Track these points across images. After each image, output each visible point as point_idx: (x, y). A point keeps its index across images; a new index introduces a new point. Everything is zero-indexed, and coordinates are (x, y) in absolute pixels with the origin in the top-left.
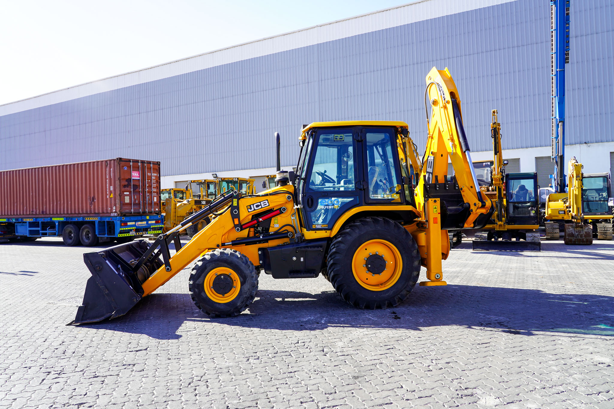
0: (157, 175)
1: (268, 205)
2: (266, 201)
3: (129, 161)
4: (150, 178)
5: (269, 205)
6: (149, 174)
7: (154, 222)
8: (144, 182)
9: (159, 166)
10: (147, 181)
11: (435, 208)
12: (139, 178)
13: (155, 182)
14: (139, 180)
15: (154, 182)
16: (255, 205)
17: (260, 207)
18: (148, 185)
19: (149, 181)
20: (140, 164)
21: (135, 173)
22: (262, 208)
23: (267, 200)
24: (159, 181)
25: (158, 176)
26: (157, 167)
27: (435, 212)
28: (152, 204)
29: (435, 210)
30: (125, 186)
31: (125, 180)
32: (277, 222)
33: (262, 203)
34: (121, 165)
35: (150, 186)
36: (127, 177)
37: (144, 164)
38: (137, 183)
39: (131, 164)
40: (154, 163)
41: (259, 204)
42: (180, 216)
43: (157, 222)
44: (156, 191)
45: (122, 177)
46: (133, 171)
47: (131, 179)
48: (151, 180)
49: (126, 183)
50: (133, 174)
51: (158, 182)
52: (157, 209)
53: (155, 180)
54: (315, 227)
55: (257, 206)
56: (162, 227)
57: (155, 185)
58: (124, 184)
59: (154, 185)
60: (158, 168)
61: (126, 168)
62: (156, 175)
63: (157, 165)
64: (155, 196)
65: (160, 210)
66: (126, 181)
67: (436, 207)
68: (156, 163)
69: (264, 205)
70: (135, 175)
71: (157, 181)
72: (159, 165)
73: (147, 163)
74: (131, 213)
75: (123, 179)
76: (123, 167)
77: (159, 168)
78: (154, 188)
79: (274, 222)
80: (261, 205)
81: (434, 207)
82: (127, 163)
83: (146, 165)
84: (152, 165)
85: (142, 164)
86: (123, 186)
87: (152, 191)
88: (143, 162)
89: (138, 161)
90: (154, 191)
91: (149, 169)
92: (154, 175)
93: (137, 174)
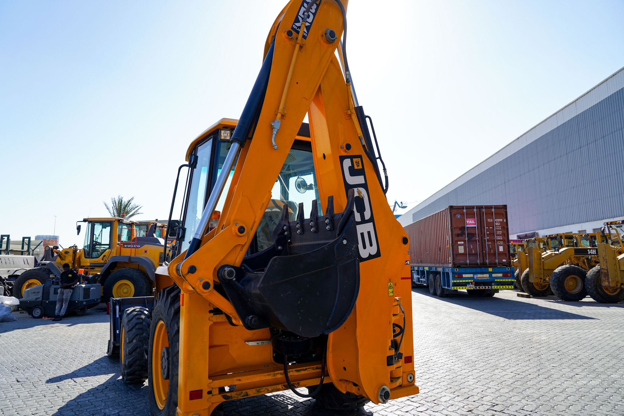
0: (503, 220)
3: (462, 208)
4: (492, 224)
6: (489, 220)
7: (500, 275)
8: (483, 229)
9: (505, 210)
10: (486, 228)
12: (475, 226)
13: (500, 229)
14: (475, 227)
18: (488, 233)
19: (491, 228)
20: (475, 210)
21: (469, 220)
24: (506, 227)
25: (505, 221)
26: (503, 211)
28: (495, 254)
30: (458, 235)
31: (459, 229)
34: (453, 213)
35: (492, 234)
36: (461, 226)
37: (481, 209)
38: (472, 231)
39: (465, 211)
40: (496, 207)
42: (548, 269)
43: (505, 275)
44: (501, 239)
45: (454, 226)
46: (466, 218)
47: (465, 227)
48: (493, 227)
49: (460, 232)
50: (468, 222)
51: (506, 229)
52: (504, 260)
56: (513, 282)
57: (501, 232)
58: (457, 233)
60: (504, 213)
61: (459, 216)
62: (501, 220)
63: (503, 209)
64: (501, 245)
65: (509, 261)
66: (460, 230)
68: (502, 207)
70: (471, 222)
71: (503, 228)
72: (506, 209)
73: (485, 208)
74: (467, 264)
75: (454, 228)
76: (455, 215)
77: (506, 213)
78: (497, 235)
82: (460, 210)
83: (484, 210)
84: (493, 210)
85: (478, 210)
86: (456, 236)
87: (495, 240)
88: (480, 208)
89: (473, 207)
90: (499, 239)
91: (490, 215)
92: (498, 221)
93: (473, 221)
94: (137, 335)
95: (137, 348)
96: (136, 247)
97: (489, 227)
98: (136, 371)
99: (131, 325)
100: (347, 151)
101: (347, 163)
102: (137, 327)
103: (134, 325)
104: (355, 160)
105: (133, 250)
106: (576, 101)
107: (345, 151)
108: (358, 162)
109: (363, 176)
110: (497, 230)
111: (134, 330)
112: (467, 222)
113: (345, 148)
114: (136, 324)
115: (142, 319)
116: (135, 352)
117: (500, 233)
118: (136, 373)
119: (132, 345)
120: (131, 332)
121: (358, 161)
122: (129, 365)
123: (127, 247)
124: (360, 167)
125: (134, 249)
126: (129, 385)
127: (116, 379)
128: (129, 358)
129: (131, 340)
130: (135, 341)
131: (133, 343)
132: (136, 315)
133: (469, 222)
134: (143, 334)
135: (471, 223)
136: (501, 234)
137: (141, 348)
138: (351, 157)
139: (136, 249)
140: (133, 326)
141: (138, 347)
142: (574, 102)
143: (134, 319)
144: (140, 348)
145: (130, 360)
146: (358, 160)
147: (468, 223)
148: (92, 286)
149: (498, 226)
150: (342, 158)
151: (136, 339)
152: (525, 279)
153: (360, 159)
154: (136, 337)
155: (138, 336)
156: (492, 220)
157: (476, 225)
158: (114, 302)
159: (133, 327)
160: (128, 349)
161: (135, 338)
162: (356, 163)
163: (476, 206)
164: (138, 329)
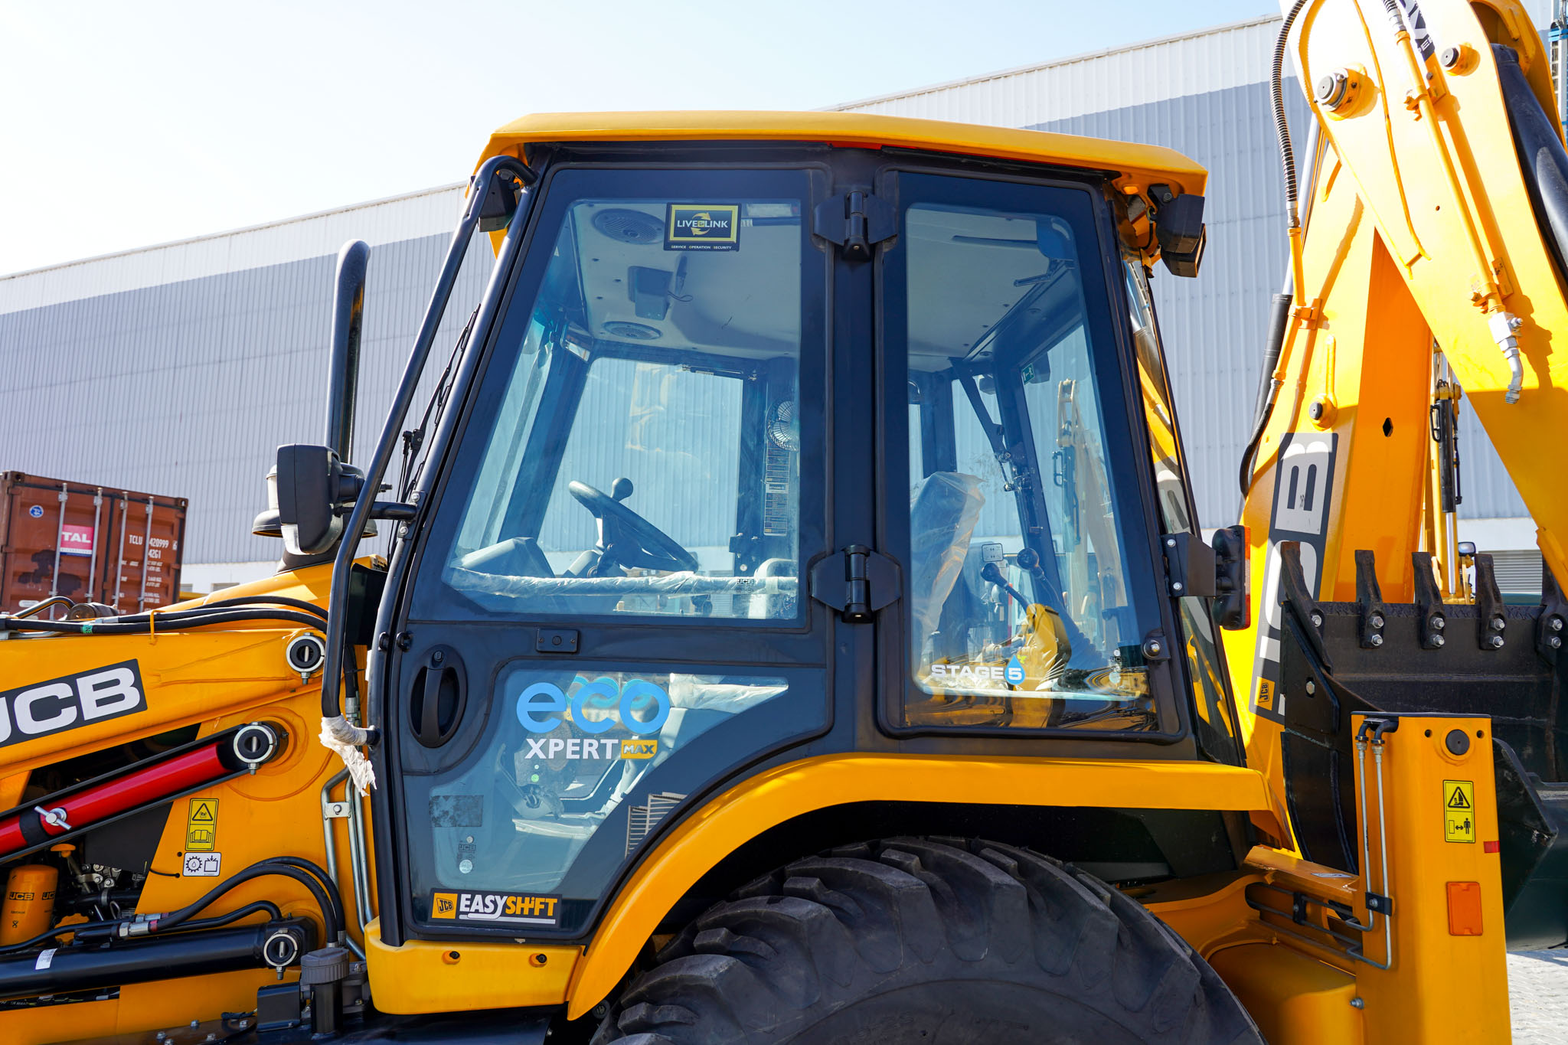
0: (171, 545)
1: (132, 699)
2: (126, 676)
3: (57, 486)
4: (138, 553)
5: (142, 706)
6: (135, 540)
8: (111, 566)
9: (180, 515)
10: (121, 562)
11: (1460, 801)
12: (88, 552)
13: (158, 570)
14: (89, 557)
15: (152, 569)
16: (23, 703)
17: (68, 715)
18: (124, 579)
19: (134, 564)
20: (98, 501)
21: (74, 532)
22: (80, 722)
23: (133, 665)
24: (174, 566)
25: (175, 547)
26: (172, 516)
27: (1462, 835)
29: (1458, 816)
30: (24, 577)
31: (30, 556)
32: (213, 837)
33: (85, 684)
34: (18, 500)
35: (135, 584)
36: (40, 545)
37: (116, 500)
38: (77, 570)
39: (63, 497)
40: (160, 502)
41: (63, 691)
45: (17, 543)
46: (65, 523)
47: (54, 553)
48: (142, 563)
49: (33, 567)
50: (67, 535)
51: (172, 572)
53: (160, 564)
54: (450, 915)
55: (44, 709)
57: (159, 580)
58: (22, 570)
59: (153, 579)
60: (176, 522)
61: (37, 512)
62: (165, 543)
63: (174, 511)
66: (33, 560)
67: (1466, 789)
68: (172, 503)
69: (100, 703)
70: (76, 537)
71: (166, 568)
72: (184, 510)
73: (129, 499)
75: (17, 551)
76: (25, 505)
77: (183, 521)
78: (149, 589)
79: (189, 837)
80: (75, 701)
81: (1451, 788)
82: (45, 492)
83: (123, 505)
84: (150, 509)
85: (108, 500)
86: (17, 578)
87: (139, 602)
88: (113, 495)
89: (91, 490)
90: (151, 601)
91: (138, 522)
92: (157, 545)
93: (84, 536)
97: (128, 563)
110: (150, 573)
112: (63, 536)
117: (156, 582)
133: (70, 537)
135: (76, 542)
136: (158, 585)
147: (66, 539)
149: (154, 560)
156: (141, 539)
157: (92, 548)
163: (104, 488)
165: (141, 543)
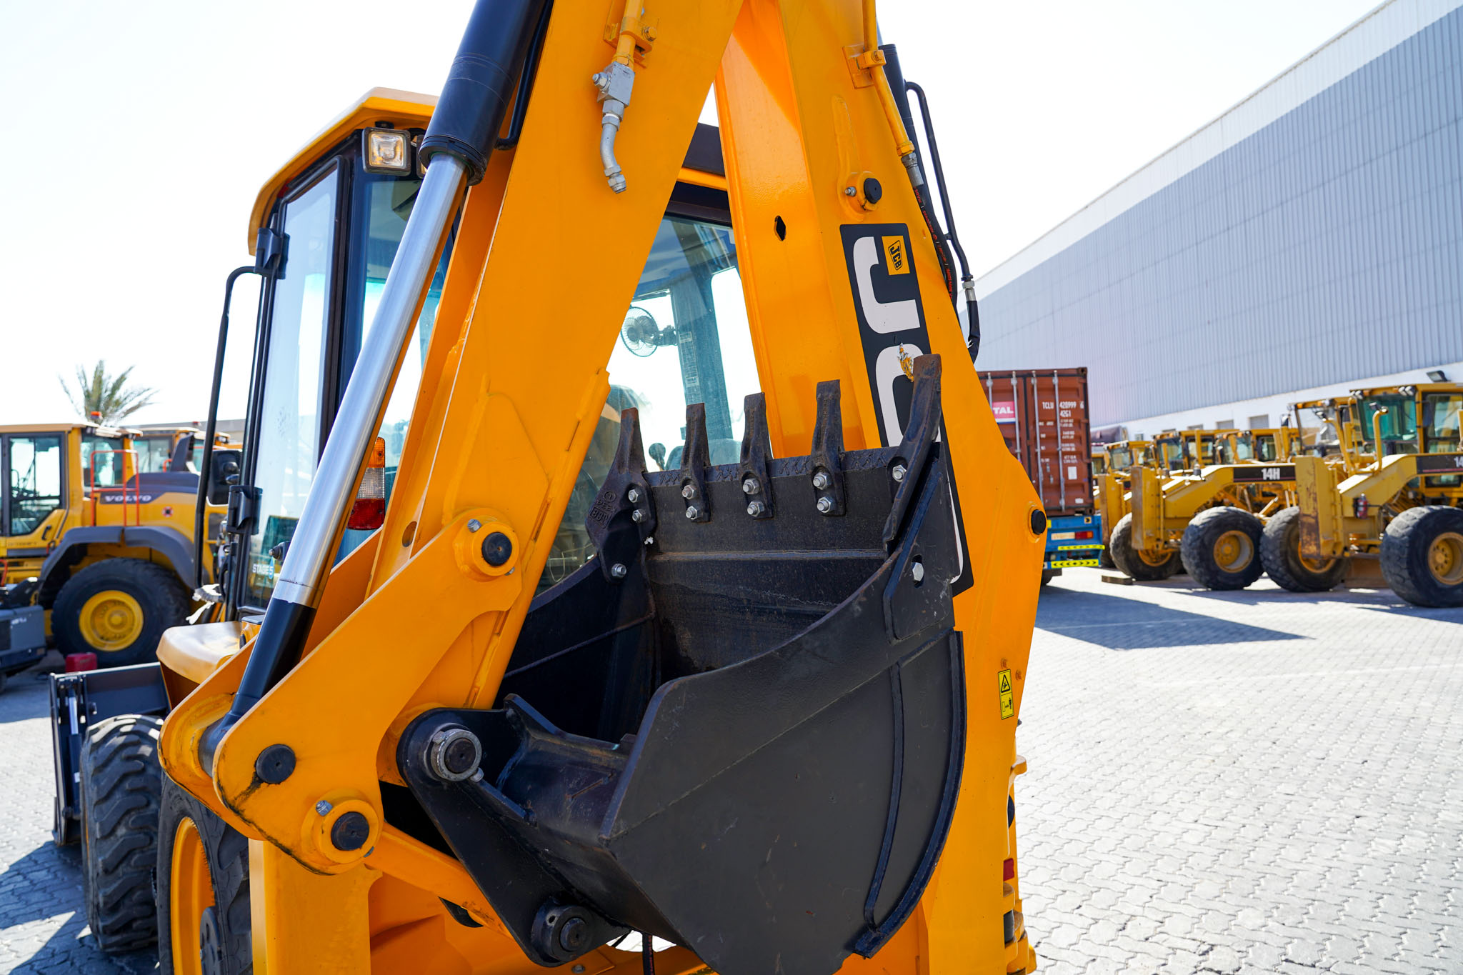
0: (1078, 405)
4: (1053, 415)
6: (1047, 406)
7: (1070, 535)
8: (1031, 428)
9: (1083, 381)
10: (1039, 424)
12: (1012, 420)
13: (1071, 425)
15: (1065, 425)
18: (1043, 436)
19: (1049, 423)
20: (1014, 381)
21: (1001, 407)
24: (1085, 421)
25: (1082, 406)
26: (1076, 382)
28: (1059, 486)
35: (1052, 438)
37: (1028, 379)
39: (990, 383)
40: (1063, 374)
42: (1176, 518)
43: (1081, 536)
44: (1073, 449)
46: (994, 402)
48: (1055, 422)
50: (996, 410)
51: (1083, 426)
52: (1079, 501)
53: (1071, 421)
56: (1097, 551)
57: (1072, 433)
59: (1067, 433)
60: (1080, 387)
62: (1073, 404)
63: (1077, 379)
64: (1072, 465)
65: (1089, 501)
68: (1075, 372)
70: (1003, 411)
71: (1077, 423)
72: (1085, 377)
73: (1038, 376)
77: (1085, 386)
78: (1064, 441)
83: (1034, 381)
84: (1055, 380)
85: (1021, 380)
87: (1058, 452)
88: (1024, 375)
89: (1008, 375)
90: (1068, 449)
91: (1047, 392)
92: (1067, 407)
93: (1008, 408)
94: (128, 812)
95: (130, 853)
96: (141, 502)
97: (1045, 423)
98: (135, 920)
99: (106, 783)
100: (868, 206)
101: (865, 250)
102: (127, 785)
103: (116, 780)
104: (888, 241)
105: (132, 509)
106: (1222, 117)
107: (863, 206)
108: (898, 250)
109: (912, 304)
110: (1063, 429)
111: (118, 796)
112: (994, 411)
113: (861, 196)
114: (125, 776)
115: (141, 757)
116: (124, 865)
117: (1070, 435)
118: (135, 925)
119: (113, 844)
120: (109, 803)
121: (896, 248)
122: (109, 906)
123: (113, 502)
124: (905, 269)
125: (134, 506)
126: (114, 959)
127: (74, 936)
128: (106, 885)
129: (108, 830)
130: (121, 831)
131: (116, 836)
132: (123, 746)
133: (999, 411)
134: (148, 804)
135: (1003, 414)
136: (1072, 437)
137: (145, 849)
138: (878, 232)
139: (141, 506)
140: (112, 785)
141: (134, 849)
142: (1217, 120)
143: (117, 761)
144: (143, 852)
145: (109, 890)
146: (898, 244)
147: (996, 412)
148: (16, 616)
149: (1066, 418)
150: (850, 235)
151: (126, 825)
152: (1121, 540)
153: (901, 238)
154: (127, 818)
155: (133, 813)
156: (1052, 404)
157: (1014, 416)
158: (62, 687)
159: (116, 787)
160: (100, 860)
161: (123, 822)
162: (893, 253)
163: (1016, 371)
164: (132, 791)
165: (1052, 407)
